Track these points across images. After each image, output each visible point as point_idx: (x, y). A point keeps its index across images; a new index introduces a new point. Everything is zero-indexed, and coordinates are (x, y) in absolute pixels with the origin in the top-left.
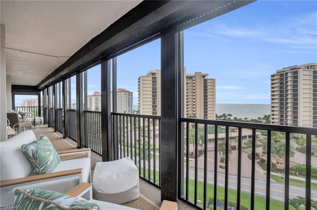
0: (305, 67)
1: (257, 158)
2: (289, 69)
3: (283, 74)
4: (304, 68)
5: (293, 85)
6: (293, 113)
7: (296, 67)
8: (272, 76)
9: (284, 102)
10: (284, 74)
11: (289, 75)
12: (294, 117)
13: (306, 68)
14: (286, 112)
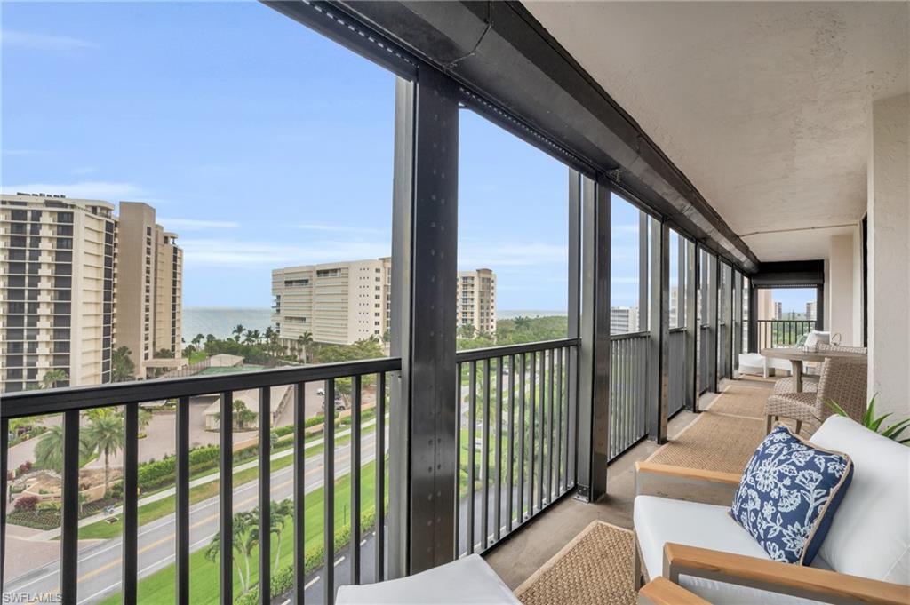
0: (87, 206)
2: (42, 200)
3: (25, 211)
4: (84, 207)
5: (56, 251)
6: (54, 335)
7: (64, 201)
9: (26, 314)
10: (29, 215)
11: (46, 219)
12: (57, 347)
13: (90, 209)
14: (32, 333)
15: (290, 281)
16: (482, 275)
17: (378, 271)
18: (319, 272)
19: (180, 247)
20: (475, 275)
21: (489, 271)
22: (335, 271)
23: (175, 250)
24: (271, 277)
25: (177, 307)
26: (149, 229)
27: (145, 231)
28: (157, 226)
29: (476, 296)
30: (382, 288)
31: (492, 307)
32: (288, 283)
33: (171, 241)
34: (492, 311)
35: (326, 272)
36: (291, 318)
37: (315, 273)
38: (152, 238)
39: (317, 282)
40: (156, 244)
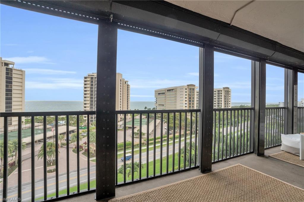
1: (81, 149)
3: (93, 77)
8: (85, 78)
9: (93, 100)
15: (160, 93)
16: (225, 90)
17: (186, 89)
18: (168, 90)
19: (129, 85)
20: (222, 90)
21: (228, 88)
22: (172, 90)
23: (128, 85)
24: (154, 92)
25: (129, 101)
26: (121, 80)
27: (120, 80)
28: (123, 79)
29: (223, 97)
30: (187, 95)
31: (230, 101)
32: (159, 94)
33: (127, 83)
34: (229, 103)
35: (170, 90)
36: (160, 105)
37: (167, 90)
38: (122, 82)
39: (168, 93)
40: (123, 84)
